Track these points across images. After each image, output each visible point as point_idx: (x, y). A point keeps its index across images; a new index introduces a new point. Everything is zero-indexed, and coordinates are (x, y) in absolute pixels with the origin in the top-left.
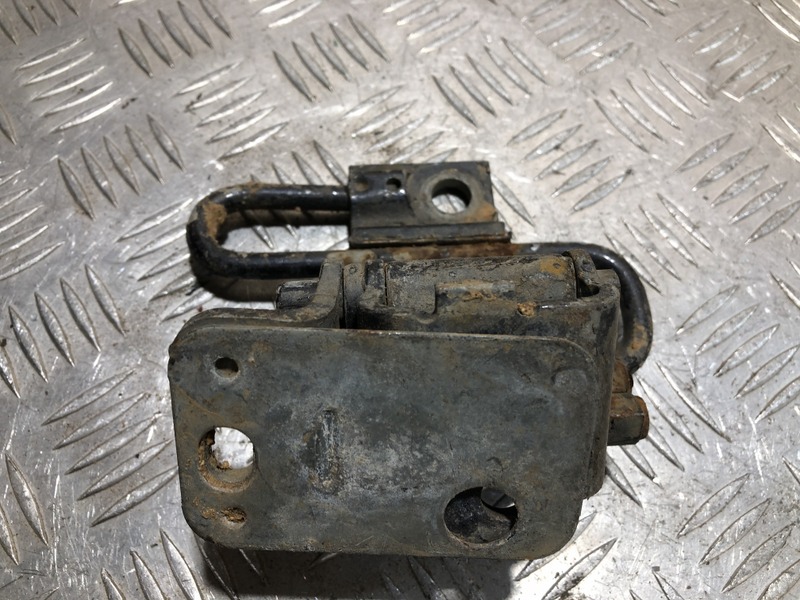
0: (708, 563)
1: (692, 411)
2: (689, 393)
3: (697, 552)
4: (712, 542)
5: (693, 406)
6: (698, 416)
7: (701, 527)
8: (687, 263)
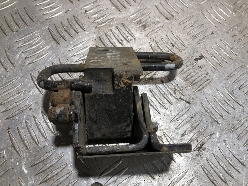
0: (239, 139)
1: (233, 99)
2: (231, 94)
3: (235, 136)
4: (239, 134)
5: (232, 98)
6: (234, 100)
7: (236, 130)
8: (229, 59)
